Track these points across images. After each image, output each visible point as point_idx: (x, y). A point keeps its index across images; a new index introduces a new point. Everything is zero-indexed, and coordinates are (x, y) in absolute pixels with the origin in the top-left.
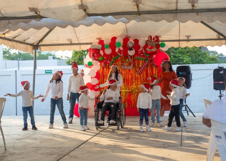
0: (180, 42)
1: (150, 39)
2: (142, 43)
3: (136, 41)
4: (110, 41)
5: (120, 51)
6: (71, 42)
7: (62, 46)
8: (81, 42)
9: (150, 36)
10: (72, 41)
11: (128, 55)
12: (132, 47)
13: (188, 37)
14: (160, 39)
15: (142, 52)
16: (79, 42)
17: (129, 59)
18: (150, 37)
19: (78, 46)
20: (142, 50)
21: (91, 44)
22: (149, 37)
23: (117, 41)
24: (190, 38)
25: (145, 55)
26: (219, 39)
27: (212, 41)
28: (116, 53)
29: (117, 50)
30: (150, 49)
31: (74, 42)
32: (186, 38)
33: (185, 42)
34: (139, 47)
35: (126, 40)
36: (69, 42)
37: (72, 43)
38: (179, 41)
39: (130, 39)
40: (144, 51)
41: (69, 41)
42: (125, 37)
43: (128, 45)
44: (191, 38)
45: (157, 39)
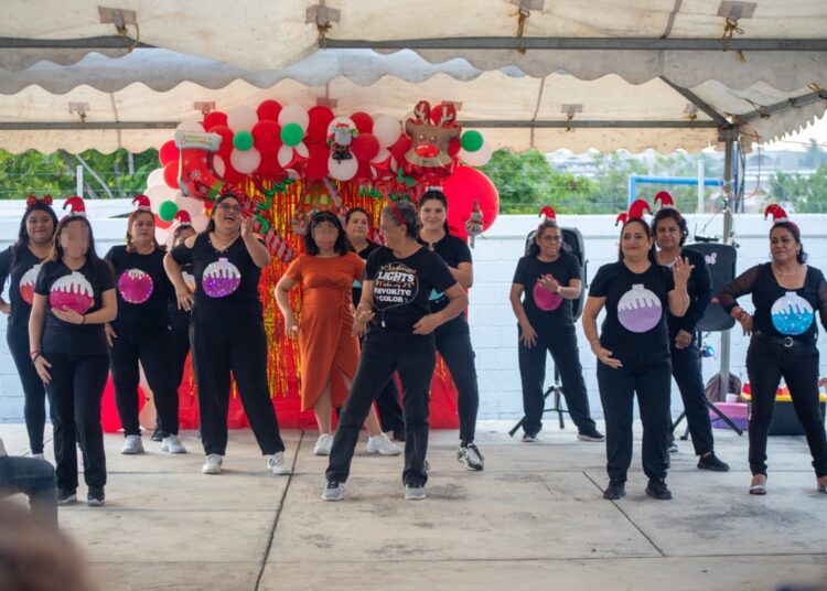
0: (537, 130)
1: (422, 115)
2: (386, 132)
3: (363, 122)
4: (254, 120)
5: (297, 163)
6: (83, 116)
7: (39, 132)
8: (123, 117)
9: (421, 102)
10: (87, 113)
11: (325, 179)
12: (347, 147)
13: (571, 109)
14: (461, 116)
15: (385, 169)
16: (116, 115)
17: (329, 197)
18: (423, 106)
19: (112, 133)
20: (389, 160)
21: (173, 125)
22: (418, 107)
23: (284, 118)
24: (578, 117)
25: (400, 179)
26: (692, 124)
27: (665, 130)
28: (282, 170)
29: (284, 157)
30: (421, 155)
31: (92, 116)
32: (564, 117)
33: (554, 130)
34: (374, 147)
35: (321, 115)
36: (76, 117)
37: (87, 120)
38: (532, 124)
39: (335, 111)
40: (394, 164)
41: (76, 113)
42: (313, 104)
43: (333, 136)
44: (583, 114)
45: (451, 116)
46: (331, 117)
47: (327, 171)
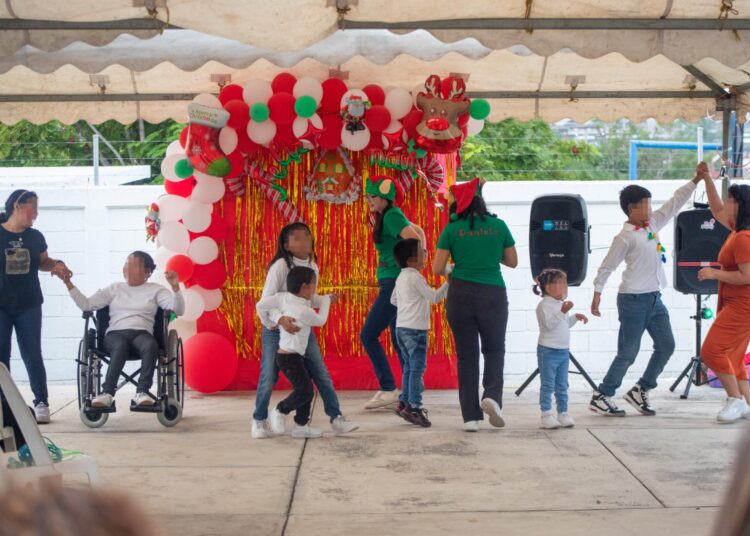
0: (542, 101)
1: (433, 89)
2: (398, 104)
3: (376, 94)
4: (269, 93)
5: (311, 134)
6: (104, 88)
7: (60, 104)
8: (142, 90)
9: (432, 76)
10: (107, 85)
11: (339, 149)
12: (361, 118)
13: (575, 81)
14: (470, 87)
15: (395, 140)
16: (135, 87)
17: (344, 166)
18: (433, 80)
19: (131, 106)
20: (401, 132)
21: (190, 97)
22: (429, 81)
23: (299, 91)
24: (580, 88)
25: (410, 150)
26: (692, 94)
27: (665, 100)
28: (297, 140)
29: (299, 128)
30: (430, 127)
31: (111, 89)
32: (567, 88)
33: (559, 100)
34: (386, 118)
35: (334, 87)
36: (96, 89)
37: (107, 92)
38: (537, 95)
39: (348, 83)
40: (405, 136)
41: (96, 86)
42: (325, 76)
43: (347, 108)
44: (586, 85)
45: (461, 90)
46: (344, 89)
47: (340, 141)
